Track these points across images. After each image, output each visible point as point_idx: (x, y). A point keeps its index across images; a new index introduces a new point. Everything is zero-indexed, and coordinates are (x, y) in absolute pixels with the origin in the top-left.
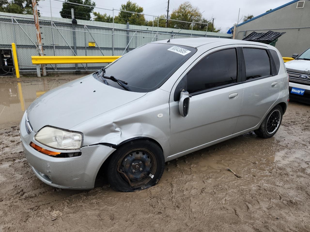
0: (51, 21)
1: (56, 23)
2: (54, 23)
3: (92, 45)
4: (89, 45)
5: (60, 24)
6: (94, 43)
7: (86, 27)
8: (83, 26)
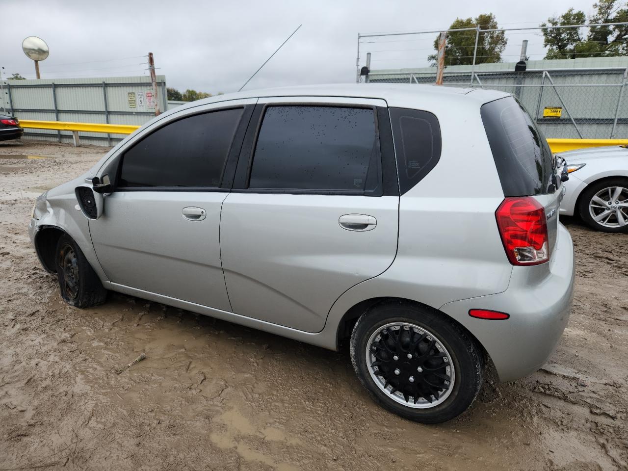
0: (471, 73)
1: (482, 75)
2: (478, 75)
3: (553, 114)
4: (545, 115)
5: (489, 75)
6: (558, 110)
7: (546, 75)
8: (541, 72)
